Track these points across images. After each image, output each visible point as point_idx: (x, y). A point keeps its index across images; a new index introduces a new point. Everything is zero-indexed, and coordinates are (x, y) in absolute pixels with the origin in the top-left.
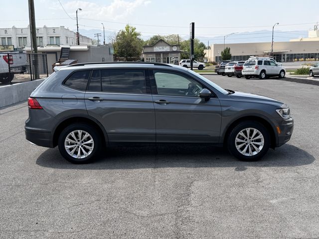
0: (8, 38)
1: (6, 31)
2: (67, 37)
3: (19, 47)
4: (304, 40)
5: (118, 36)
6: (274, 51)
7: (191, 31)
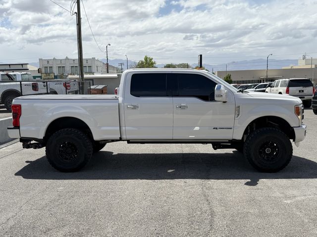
0: (50, 67)
1: (48, 62)
2: (97, 67)
3: (58, 75)
4: (294, 67)
5: (138, 65)
6: (268, 77)
7: (199, 62)
